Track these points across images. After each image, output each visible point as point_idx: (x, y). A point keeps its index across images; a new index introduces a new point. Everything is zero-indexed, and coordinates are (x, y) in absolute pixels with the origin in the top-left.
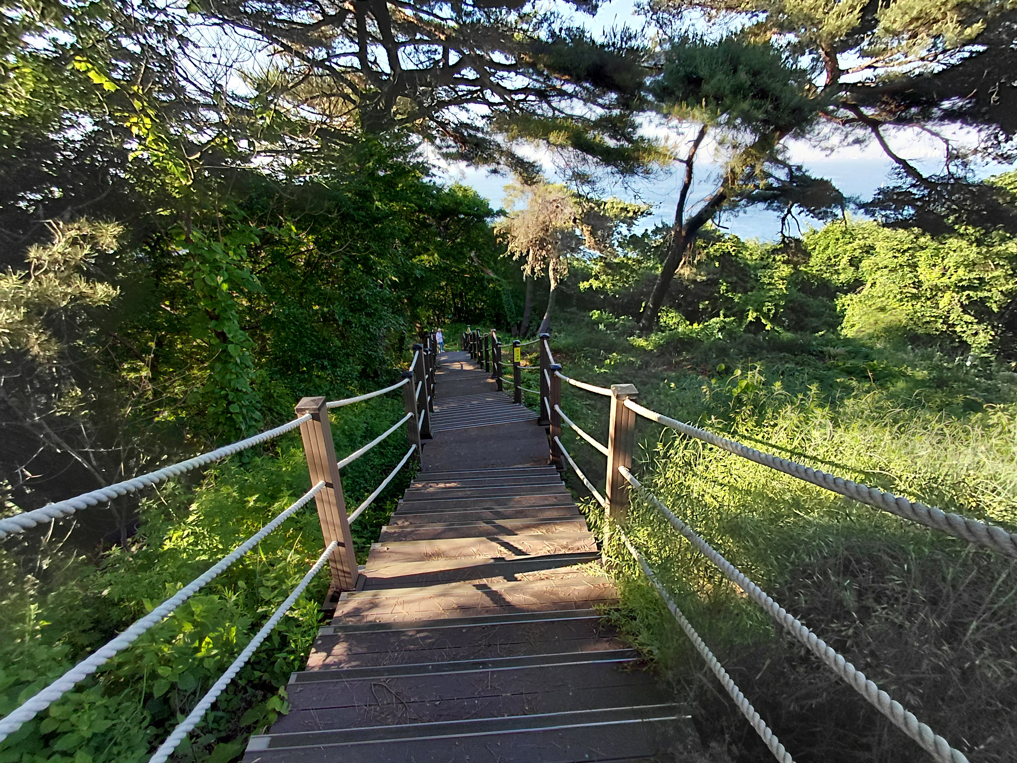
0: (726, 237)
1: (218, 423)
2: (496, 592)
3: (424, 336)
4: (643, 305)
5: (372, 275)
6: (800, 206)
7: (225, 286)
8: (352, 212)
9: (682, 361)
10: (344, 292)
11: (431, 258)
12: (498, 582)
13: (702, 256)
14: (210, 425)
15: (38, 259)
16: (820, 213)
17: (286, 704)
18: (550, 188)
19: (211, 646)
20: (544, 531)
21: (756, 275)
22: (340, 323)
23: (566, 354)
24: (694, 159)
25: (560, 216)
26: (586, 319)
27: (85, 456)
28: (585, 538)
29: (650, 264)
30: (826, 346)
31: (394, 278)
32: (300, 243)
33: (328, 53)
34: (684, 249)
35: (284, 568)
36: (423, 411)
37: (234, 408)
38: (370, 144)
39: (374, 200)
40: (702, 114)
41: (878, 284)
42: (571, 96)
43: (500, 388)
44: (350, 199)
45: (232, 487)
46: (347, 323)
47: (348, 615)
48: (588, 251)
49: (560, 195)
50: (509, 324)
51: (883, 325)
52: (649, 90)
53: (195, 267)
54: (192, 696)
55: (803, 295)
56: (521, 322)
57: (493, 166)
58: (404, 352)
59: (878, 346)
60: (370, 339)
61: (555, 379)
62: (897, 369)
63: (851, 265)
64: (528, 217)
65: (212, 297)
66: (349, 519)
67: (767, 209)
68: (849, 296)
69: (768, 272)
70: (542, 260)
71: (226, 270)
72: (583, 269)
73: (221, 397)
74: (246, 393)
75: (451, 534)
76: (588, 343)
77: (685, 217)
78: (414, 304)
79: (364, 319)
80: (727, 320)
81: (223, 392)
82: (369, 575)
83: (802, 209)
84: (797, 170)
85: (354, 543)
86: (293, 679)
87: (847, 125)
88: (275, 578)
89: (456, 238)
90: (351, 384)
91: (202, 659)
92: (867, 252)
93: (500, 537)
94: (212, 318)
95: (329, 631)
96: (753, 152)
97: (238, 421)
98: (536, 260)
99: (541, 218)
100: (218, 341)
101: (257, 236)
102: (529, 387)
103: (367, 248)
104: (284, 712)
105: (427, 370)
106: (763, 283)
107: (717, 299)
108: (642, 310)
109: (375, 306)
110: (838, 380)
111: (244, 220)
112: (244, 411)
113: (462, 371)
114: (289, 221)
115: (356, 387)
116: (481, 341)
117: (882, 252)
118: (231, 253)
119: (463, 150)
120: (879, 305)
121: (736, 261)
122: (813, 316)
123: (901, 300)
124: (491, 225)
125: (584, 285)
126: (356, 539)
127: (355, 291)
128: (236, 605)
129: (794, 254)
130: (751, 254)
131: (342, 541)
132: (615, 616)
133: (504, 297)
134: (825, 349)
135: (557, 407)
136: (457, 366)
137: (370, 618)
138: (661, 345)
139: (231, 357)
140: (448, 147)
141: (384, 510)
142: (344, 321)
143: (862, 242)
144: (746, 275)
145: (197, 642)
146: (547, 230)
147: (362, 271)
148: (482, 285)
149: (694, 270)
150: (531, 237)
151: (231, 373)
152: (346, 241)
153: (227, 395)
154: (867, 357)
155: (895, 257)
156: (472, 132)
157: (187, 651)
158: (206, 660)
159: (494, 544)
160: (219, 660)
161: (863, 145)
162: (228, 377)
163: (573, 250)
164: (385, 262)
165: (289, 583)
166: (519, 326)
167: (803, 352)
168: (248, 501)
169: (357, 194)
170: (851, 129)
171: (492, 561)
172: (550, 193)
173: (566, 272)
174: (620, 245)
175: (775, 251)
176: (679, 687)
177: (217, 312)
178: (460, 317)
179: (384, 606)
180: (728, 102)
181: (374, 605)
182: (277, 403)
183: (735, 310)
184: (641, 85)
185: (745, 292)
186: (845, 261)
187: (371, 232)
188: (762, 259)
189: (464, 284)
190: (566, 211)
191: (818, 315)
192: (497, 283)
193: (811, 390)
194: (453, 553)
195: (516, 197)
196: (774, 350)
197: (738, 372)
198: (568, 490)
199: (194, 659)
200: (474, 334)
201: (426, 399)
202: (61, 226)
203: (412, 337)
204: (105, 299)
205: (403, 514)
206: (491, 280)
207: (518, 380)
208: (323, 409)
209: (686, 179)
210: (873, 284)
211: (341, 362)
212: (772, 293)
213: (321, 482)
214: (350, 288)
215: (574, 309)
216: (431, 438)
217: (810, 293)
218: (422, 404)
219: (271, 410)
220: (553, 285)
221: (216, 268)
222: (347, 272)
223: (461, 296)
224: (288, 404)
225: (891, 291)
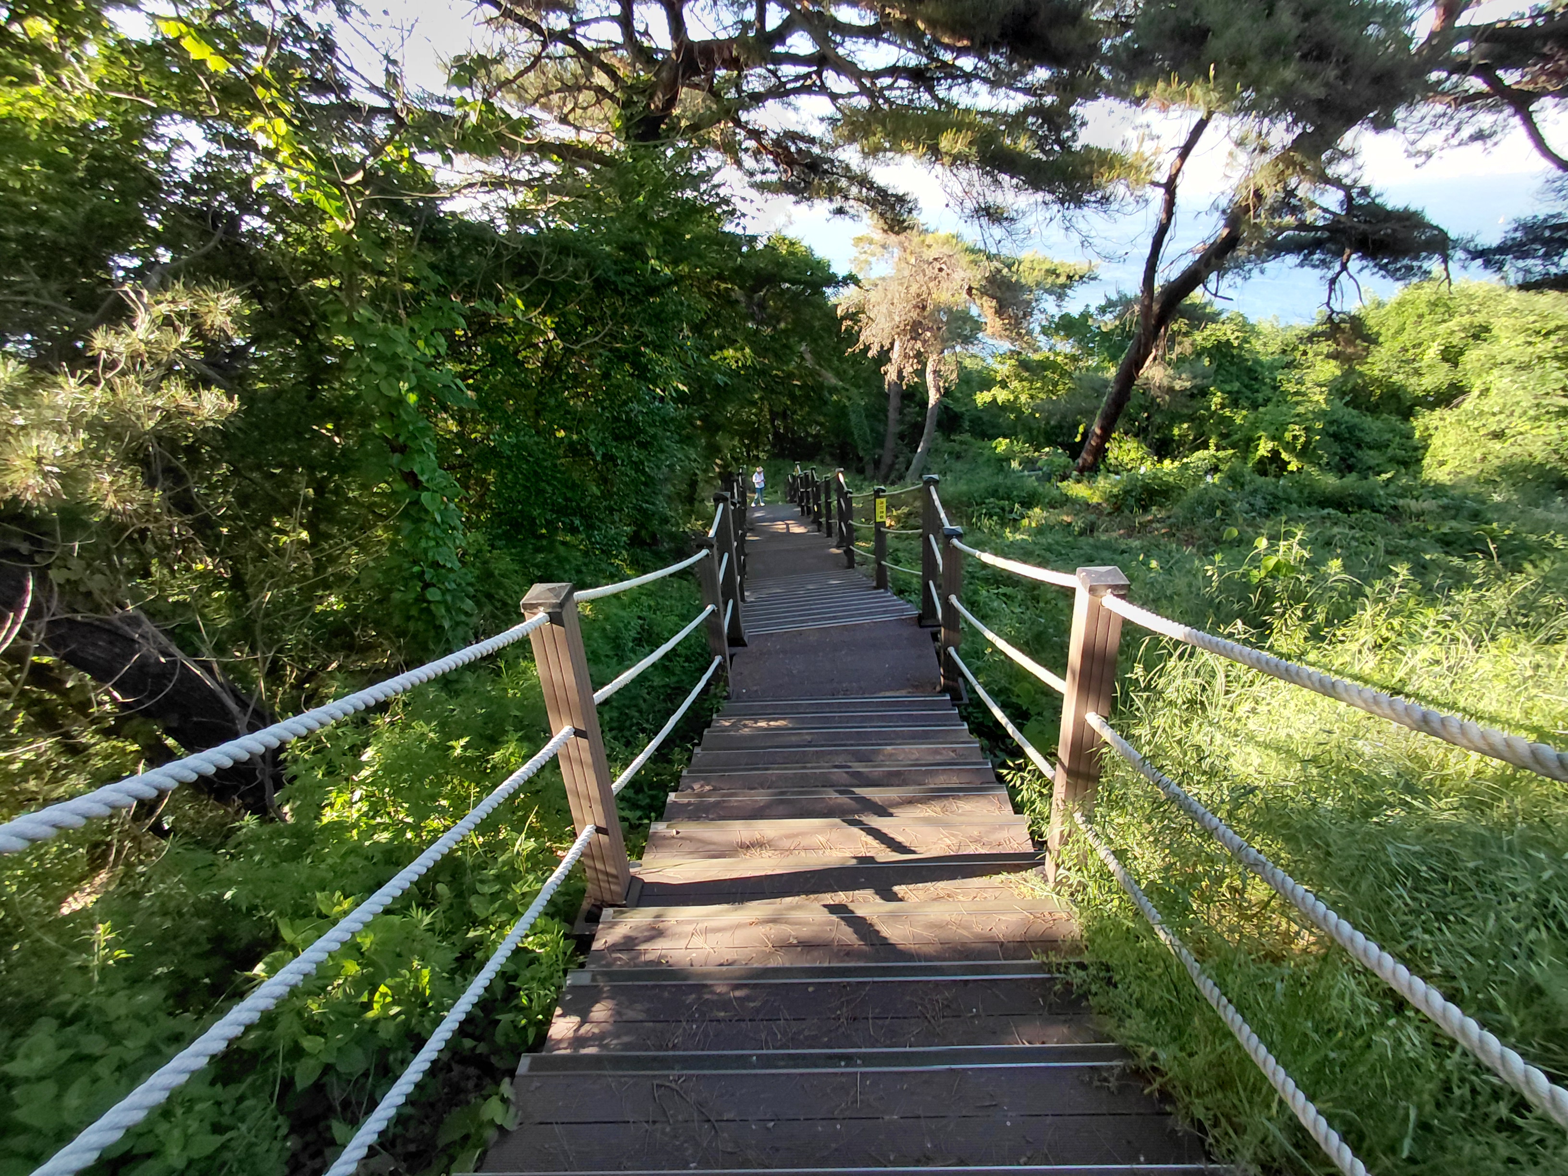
0: (1223, 317)
1: (409, 618)
2: (863, 919)
3: (727, 479)
4: (1081, 429)
5: (646, 379)
6: (1362, 258)
7: (412, 398)
8: (613, 278)
9: (1151, 522)
10: (603, 409)
11: (739, 355)
12: (865, 901)
13: (1185, 347)
14: (397, 620)
15: (109, 351)
16: (1399, 269)
17: (512, 1110)
18: (929, 239)
19: (389, 999)
20: (938, 809)
21: (1274, 380)
22: (598, 458)
23: (957, 508)
24: (1178, 181)
25: (944, 285)
26: (986, 452)
27: (207, 667)
28: (1009, 825)
29: (1093, 362)
30: (1402, 496)
31: (681, 387)
32: (532, 330)
33: (571, 20)
34: (1155, 336)
35: (510, 863)
36: (731, 602)
37: (433, 594)
38: (640, 165)
39: (648, 259)
40: (1208, 91)
41: (1493, 392)
42: (968, 77)
43: (851, 564)
44: (609, 255)
45: (428, 723)
46: (609, 458)
47: (614, 948)
48: (990, 341)
49: (946, 250)
50: (860, 459)
51: (1497, 462)
52: (1105, 60)
53: (364, 366)
54: (362, 1080)
55: (1355, 412)
56: (880, 456)
57: (838, 202)
58: (697, 504)
59: (1497, 498)
60: (645, 484)
61: (950, 552)
62: (1534, 537)
63: (1445, 359)
64: (894, 287)
65: (392, 415)
66: (613, 786)
67: (1301, 265)
68: (1438, 412)
69: (1296, 374)
70: (915, 357)
71: (414, 371)
72: (980, 372)
73: (413, 576)
74: (451, 570)
75: (781, 809)
76: (994, 493)
77: (1159, 282)
78: (711, 427)
79: (635, 453)
80: (1221, 454)
81: (416, 569)
82: (648, 878)
83: (1365, 263)
84: (1360, 194)
85: (624, 819)
86: (524, 1064)
87: (1464, 107)
88: (498, 877)
89: (778, 322)
90: (616, 557)
91: (376, 1021)
92: (1476, 337)
93: (864, 819)
94: (394, 450)
95: (583, 978)
96: (1298, 157)
97: (438, 614)
98: (906, 356)
99: (914, 289)
100: (405, 486)
101: (464, 317)
102: (897, 562)
103: (639, 336)
104: (510, 1125)
105: (736, 533)
106: (1285, 393)
107: (1202, 420)
108: (1078, 439)
109: (652, 431)
110: (1428, 557)
111: (442, 292)
112: (449, 598)
113: (788, 534)
114: (512, 291)
115: (624, 561)
116: (818, 487)
117: (1503, 335)
118: (421, 344)
119: (790, 177)
120: (1494, 427)
121: (1240, 356)
122: (1370, 448)
123: (1536, 418)
124: (833, 300)
125: (982, 398)
126: (627, 813)
127: (620, 406)
128: (432, 930)
129: (1350, 342)
130: (1265, 344)
131: (602, 824)
132: (1077, 977)
133: (853, 417)
134: (1401, 502)
135: (953, 599)
136: (780, 526)
137: (649, 957)
138: (1116, 496)
139: (426, 511)
140: (764, 172)
141: (670, 762)
142: (604, 456)
143: (1466, 320)
144: (1256, 379)
145: (366, 994)
146: (924, 308)
147: (632, 375)
148: (820, 398)
149: (1170, 371)
150: (897, 319)
151: (428, 537)
152: (604, 326)
153: (423, 572)
154: (1476, 516)
155: (1530, 343)
156: (803, 146)
157: (349, 1010)
158: (382, 1024)
159: (855, 830)
160: (404, 1022)
161: (1489, 142)
162: (423, 544)
163: (967, 340)
164: (667, 361)
165: (518, 889)
166: (877, 463)
167: (1361, 507)
168: (453, 748)
169: (622, 248)
170: (1469, 113)
171: (854, 862)
172: (929, 246)
173: (954, 375)
174: (1045, 331)
175: (1312, 337)
176: (1217, 1132)
177: (401, 439)
178: (783, 449)
179: (674, 935)
180: (1254, 68)
181: (656, 933)
182: (500, 585)
183: (1236, 437)
184: (1093, 50)
185: (1255, 406)
186: (1433, 352)
187: (644, 311)
188: (1284, 352)
189: (792, 397)
190: (955, 276)
191: (1381, 446)
192: (844, 393)
193: (1397, 575)
194: (787, 843)
195: (874, 255)
196: (1309, 504)
197: (1262, 543)
198: (974, 738)
199: (363, 1022)
200: (806, 476)
201: (735, 579)
202: (145, 300)
203: (709, 481)
204: (216, 417)
205: (704, 772)
206: (834, 390)
207: (880, 550)
208: (568, 606)
209: (1163, 216)
210: (1485, 392)
211: (601, 521)
212: (1301, 409)
213: (567, 729)
214: (613, 402)
215: (967, 437)
216: (745, 645)
217: (1367, 409)
218: (729, 590)
219: (490, 597)
220: (933, 397)
221: (398, 369)
222: (606, 376)
223: (784, 416)
224: (517, 588)
225: (1518, 403)
